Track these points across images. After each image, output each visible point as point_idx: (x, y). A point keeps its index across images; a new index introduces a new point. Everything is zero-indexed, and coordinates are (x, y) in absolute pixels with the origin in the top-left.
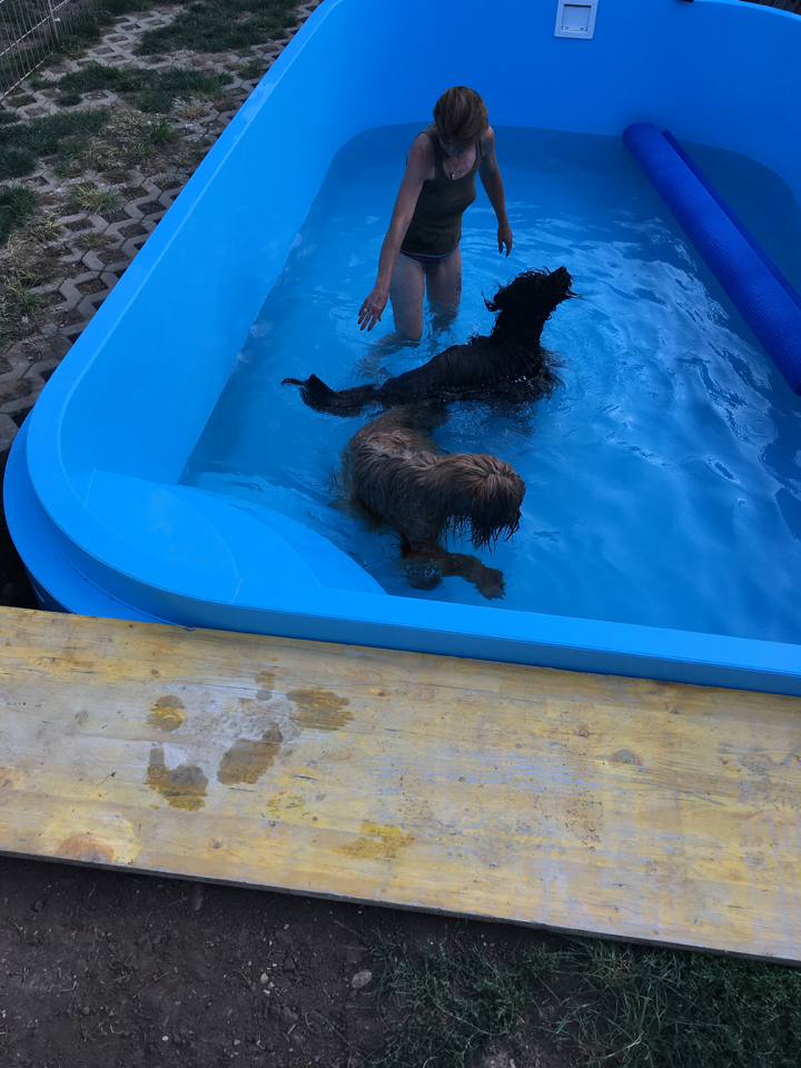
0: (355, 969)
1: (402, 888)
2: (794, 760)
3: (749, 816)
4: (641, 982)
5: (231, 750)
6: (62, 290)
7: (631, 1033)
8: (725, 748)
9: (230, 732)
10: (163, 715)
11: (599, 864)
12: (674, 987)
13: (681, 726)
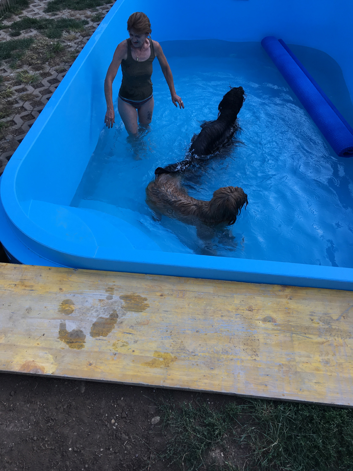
0: (153, 416)
1: (172, 380)
2: (342, 318)
3: (323, 343)
4: (277, 417)
5: (95, 322)
6: (14, 119)
7: (274, 439)
8: (312, 314)
9: (95, 314)
10: (65, 308)
11: (258, 366)
12: (292, 418)
13: (293, 305)
